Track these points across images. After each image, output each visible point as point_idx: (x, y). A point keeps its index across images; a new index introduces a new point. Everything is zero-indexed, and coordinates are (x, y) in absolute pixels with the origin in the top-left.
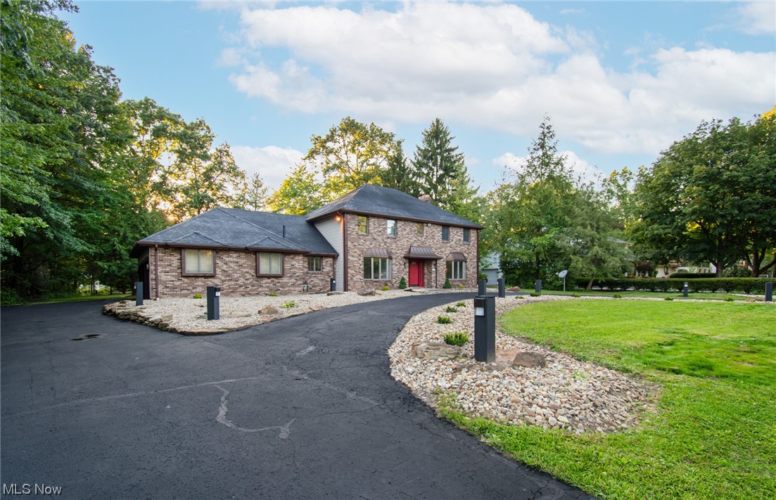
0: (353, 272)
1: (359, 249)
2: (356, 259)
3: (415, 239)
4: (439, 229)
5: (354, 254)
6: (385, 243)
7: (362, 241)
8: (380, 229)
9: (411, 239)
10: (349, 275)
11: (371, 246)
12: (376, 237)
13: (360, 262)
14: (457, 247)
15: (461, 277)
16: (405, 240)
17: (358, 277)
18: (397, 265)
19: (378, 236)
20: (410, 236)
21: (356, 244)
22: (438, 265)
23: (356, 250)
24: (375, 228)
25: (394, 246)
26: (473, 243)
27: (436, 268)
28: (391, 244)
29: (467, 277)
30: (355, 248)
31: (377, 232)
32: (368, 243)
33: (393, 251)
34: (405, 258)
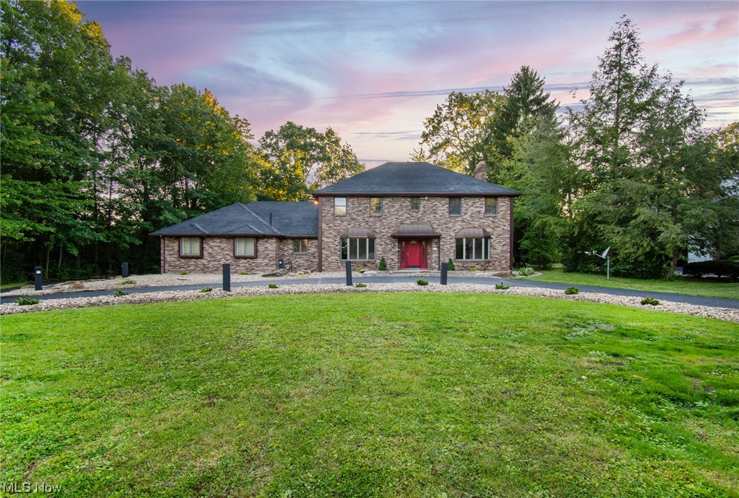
0: (328, 252)
1: (334, 230)
2: (331, 240)
3: (407, 215)
4: (443, 202)
5: (329, 236)
6: (367, 222)
7: (339, 222)
8: (361, 209)
9: (402, 215)
10: (323, 256)
11: (349, 227)
12: (355, 217)
13: (336, 243)
14: (473, 220)
15: (486, 257)
16: (393, 217)
17: (333, 257)
18: (382, 245)
19: (358, 215)
20: (400, 213)
21: (331, 225)
22: (442, 243)
23: (331, 231)
24: (354, 208)
25: (378, 225)
26: (504, 214)
27: (439, 248)
28: (374, 223)
29: (491, 257)
30: (330, 229)
31: (357, 211)
32: (345, 223)
33: (377, 230)
34: (393, 237)
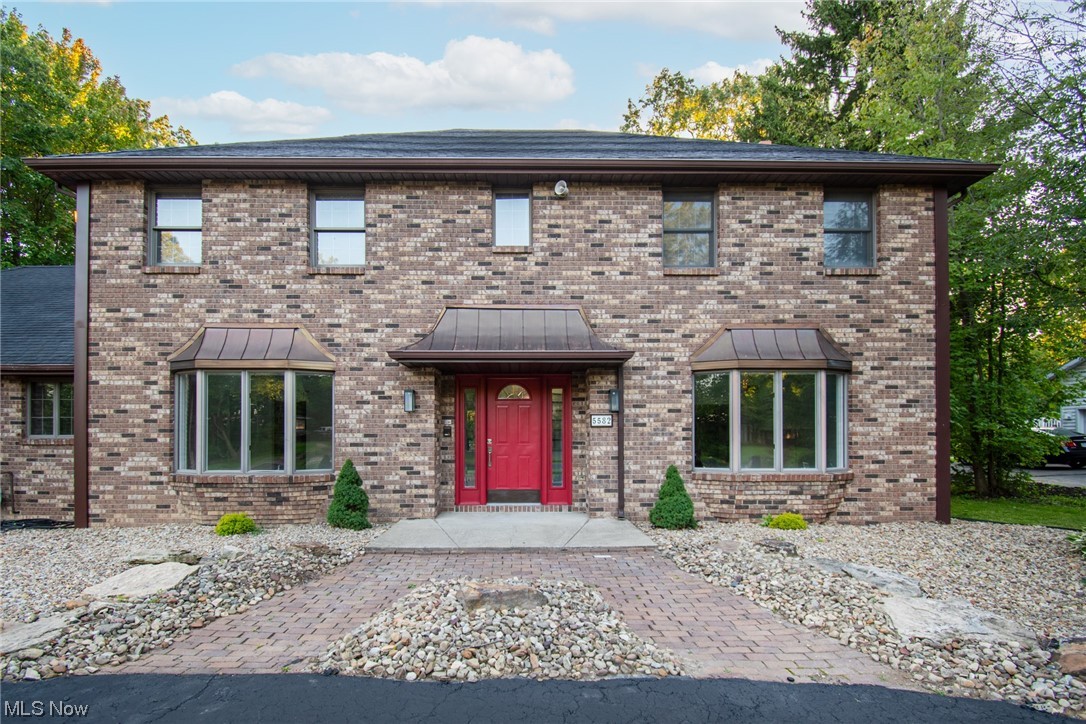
0: (118, 438)
1: (145, 334)
2: (128, 380)
3: (472, 268)
4: (637, 210)
5: (121, 360)
6: (294, 301)
7: (166, 297)
8: (265, 238)
9: (451, 270)
10: (95, 452)
11: (211, 319)
12: (238, 274)
13: (153, 393)
14: (769, 292)
15: (831, 460)
16: (415, 277)
17: (140, 459)
18: (362, 402)
19: (255, 268)
20: (445, 259)
21: (131, 312)
22: (631, 395)
23: (129, 341)
24: (236, 235)
25: (345, 311)
26: (910, 265)
27: (618, 414)
28: (328, 304)
29: (854, 458)
30: (126, 332)
31: (248, 250)
32: (195, 305)
33: (341, 336)
34: (411, 362)
